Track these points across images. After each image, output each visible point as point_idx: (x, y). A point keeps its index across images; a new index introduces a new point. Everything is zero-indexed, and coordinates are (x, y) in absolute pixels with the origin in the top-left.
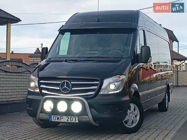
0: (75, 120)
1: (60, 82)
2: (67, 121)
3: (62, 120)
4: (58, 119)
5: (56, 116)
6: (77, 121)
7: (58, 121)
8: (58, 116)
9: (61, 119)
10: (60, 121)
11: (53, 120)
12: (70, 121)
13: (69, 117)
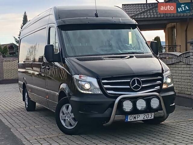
0: (151, 117)
1: (130, 80)
2: (143, 118)
3: (139, 119)
4: (135, 118)
5: (133, 116)
6: (153, 118)
7: (135, 120)
8: (135, 116)
9: (137, 117)
10: (136, 120)
11: (129, 120)
12: (146, 119)
13: (146, 114)
